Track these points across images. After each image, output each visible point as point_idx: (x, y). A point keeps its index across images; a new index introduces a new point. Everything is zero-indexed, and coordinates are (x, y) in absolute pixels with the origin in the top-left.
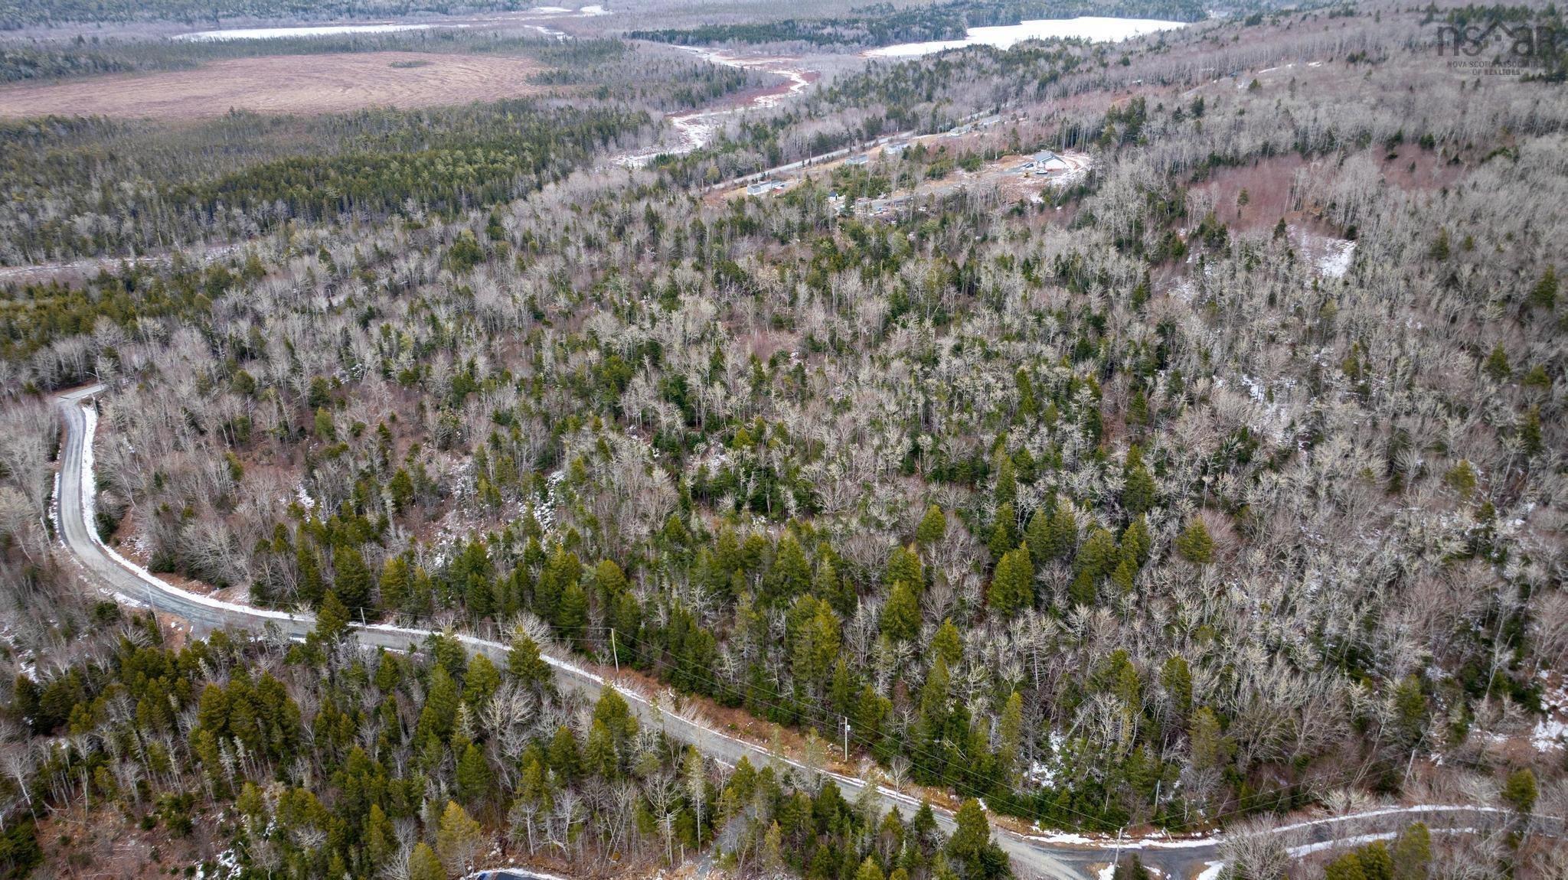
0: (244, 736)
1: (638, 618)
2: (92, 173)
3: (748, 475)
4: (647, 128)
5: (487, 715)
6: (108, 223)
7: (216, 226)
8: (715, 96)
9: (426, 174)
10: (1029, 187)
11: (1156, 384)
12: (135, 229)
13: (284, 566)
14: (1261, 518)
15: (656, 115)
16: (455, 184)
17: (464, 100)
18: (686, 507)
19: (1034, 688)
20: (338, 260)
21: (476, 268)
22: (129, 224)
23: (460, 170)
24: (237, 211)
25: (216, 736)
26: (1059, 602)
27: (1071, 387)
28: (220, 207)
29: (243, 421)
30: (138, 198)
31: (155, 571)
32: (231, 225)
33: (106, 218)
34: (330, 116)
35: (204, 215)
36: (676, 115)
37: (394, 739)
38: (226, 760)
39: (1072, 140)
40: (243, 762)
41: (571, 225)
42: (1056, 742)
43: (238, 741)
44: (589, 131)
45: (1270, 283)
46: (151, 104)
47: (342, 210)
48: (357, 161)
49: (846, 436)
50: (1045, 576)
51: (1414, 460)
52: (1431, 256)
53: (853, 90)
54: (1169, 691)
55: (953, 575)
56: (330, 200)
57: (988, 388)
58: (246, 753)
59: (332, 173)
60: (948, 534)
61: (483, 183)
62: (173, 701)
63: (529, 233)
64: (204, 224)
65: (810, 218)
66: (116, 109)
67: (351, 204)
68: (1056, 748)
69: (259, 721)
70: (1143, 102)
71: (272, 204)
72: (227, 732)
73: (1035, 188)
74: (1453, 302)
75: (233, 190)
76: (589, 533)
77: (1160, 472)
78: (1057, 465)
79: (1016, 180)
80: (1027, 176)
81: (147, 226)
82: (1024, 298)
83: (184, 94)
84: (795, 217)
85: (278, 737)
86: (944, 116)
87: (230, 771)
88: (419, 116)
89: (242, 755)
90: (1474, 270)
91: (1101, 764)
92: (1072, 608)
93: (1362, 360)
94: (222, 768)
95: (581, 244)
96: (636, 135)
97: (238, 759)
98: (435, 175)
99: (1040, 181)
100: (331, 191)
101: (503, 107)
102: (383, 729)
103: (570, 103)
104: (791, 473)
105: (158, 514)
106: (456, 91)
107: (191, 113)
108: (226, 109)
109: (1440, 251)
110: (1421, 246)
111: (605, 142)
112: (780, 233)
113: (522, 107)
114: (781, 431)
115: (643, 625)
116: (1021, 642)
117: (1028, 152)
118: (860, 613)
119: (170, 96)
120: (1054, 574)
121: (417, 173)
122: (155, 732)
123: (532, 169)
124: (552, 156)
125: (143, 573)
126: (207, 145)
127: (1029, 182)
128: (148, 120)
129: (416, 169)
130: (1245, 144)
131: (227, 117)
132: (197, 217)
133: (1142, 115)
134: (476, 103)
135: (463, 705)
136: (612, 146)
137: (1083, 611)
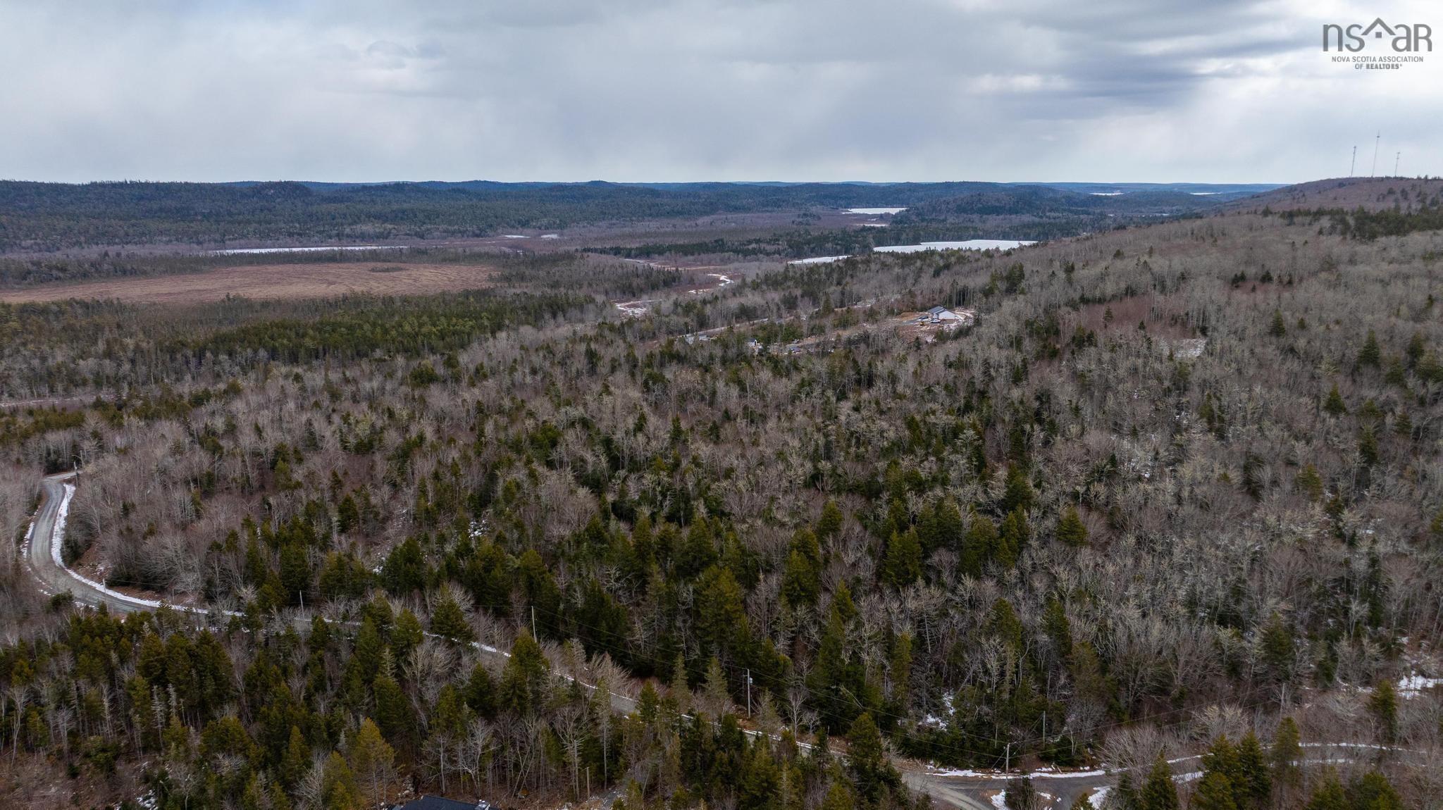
0: (178, 683)
1: (557, 600)
2: (100, 335)
3: (664, 496)
4: (591, 306)
5: (410, 664)
6: (108, 366)
7: (203, 369)
8: (653, 289)
9: (394, 333)
10: (925, 332)
11: (1033, 430)
12: (131, 371)
13: (232, 565)
14: (1130, 515)
15: (600, 298)
16: (420, 339)
17: (432, 292)
18: (606, 517)
19: (926, 651)
20: (309, 384)
21: (432, 386)
22: (127, 367)
23: (424, 330)
24: (223, 357)
25: (151, 684)
26: (947, 578)
27: (956, 431)
28: (208, 354)
29: (210, 475)
30: (137, 348)
31: (111, 585)
32: (217, 368)
33: (107, 361)
34: (313, 301)
35: (193, 362)
36: (618, 302)
37: (319, 686)
38: (158, 707)
39: (960, 299)
40: (173, 710)
41: (519, 358)
42: (948, 699)
43: (171, 689)
44: (540, 306)
45: (1132, 359)
46: (158, 295)
47: (317, 357)
48: (333, 324)
49: (754, 462)
50: (935, 559)
51: (1265, 474)
52: (1271, 333)
53: (772, 282)
54: (1050, 635)
55: (850, 558)
56: (307, 349)
57: (882, 432)
58: (179, 703)
59: (311, 332)
60: (844, 527)
61: (443, 339)
62: (114, 657)
63: (482, 365)
64: (193, 369)
65: (732, 352)
66: (127, 298)
67: (325, 354)
68: (948, 704)
69: (194, 671)
70: (1021, 267)
71: (256, 351)
72: (162, 681)
73: (930, 332)
74: (1294, 365)
75: (222, 343)
76: (516, 536)
77: (1038, 486)
78: (944, 482)
79: (913, 327)
80: (923, 325)
81: (142, 369)
82: (915, 373)
83: (188, 288)
84: (718, 352)
85: (210, 688)
86: (851, 292)
87: (160, 717)
88: (391, 299)
89: (174, 703)
90: (1309, 342)
91: (989, 700)
92: (959, 581)
93: (1215, 406)
94: (152, 714)
95: (527, 371)
96: (582, 312)
97: (169, 707)
98: (402, 334)
99: (935, 327)
100: (308, 342)
101: (467, 294)
102: (309, 680)
103: (525, 290)
104: (703, 492)
105: (121, 533)
106: (427, 286)
107: (192, 300)
108: (223, 296)
109: (1278, 329)
110: (1262, 327)
111: (554, 316)
112: (704, 364)
113: (482, 294)
114: (696, 462)
115: (562, 606)
116: (911, 604)
117: (924, 309)
118: (762, 586)
119: (177, 290)
120: (942, 557)
121: (386, 332)
122: (94, 682)
123: (488, 330)
124: (507, 322)
125: (101, 588)
126: (203, 318)
127: (924, 328)
128: (155, 304)
129: (386, 330)
130: (1110, 288)
131: (223, 301)
132: (187, 363)
133: (1022, 276)
134: (443, 293)
135: (387, 650)
136: (560, 319)
137: (969, 582)
